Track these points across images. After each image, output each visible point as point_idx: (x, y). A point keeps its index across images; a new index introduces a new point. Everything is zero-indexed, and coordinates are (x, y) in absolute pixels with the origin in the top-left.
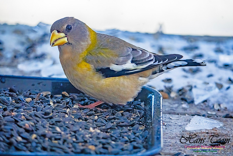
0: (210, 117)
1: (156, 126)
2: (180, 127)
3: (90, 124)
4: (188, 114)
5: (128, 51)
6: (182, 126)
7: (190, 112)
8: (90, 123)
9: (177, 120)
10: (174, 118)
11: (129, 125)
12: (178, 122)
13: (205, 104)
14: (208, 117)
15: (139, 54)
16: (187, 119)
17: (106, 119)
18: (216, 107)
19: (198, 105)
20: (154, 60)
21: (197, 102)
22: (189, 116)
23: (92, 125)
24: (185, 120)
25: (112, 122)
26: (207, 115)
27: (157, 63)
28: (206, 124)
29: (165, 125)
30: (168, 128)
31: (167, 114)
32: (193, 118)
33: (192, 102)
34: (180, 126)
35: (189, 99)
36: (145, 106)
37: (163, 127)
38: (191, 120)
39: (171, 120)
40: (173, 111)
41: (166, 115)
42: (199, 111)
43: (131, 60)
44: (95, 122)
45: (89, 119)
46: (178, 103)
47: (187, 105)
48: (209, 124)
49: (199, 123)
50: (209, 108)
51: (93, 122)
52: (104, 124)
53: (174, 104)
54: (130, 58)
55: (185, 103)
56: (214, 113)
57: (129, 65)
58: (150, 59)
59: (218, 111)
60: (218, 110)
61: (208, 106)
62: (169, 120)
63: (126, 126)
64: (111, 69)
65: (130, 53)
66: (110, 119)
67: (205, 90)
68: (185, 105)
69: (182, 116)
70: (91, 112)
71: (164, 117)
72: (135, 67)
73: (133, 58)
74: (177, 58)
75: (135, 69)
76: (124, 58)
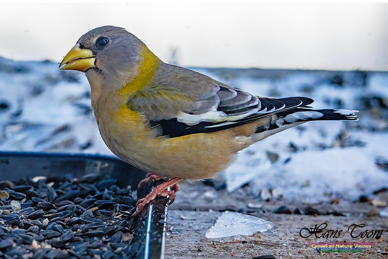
0: (251, 214)
1: (155, 233)
2: (196, 234)
3: (34, 234)
4: (213, 210)
5: (212, 91)
6: (201, 232)
7: (217, 205)
8: (33, 232)
9: (192, 221)
10: (187, 218)
11: (105, 233)
12: (195, 225)
13: (246, 191)
14: (249, 213)
15: (232, 95)
16: (210, 218)
17: (65, 224)
18: (265, 195)
19: (233, 192)
20: (260, 107)
21: (231, 186)
22: (215, 212)
23: (37, 236)
24: (206, 219)
25: (75, 228)
26: (246, 210)
27: (265, 111)
28: (244, 225)
29: (171, 231)
30: (174, 235)
31: (175, 211)
32: (221, 215)
33: (224, 187)
34: (196, 231)
35: (217, 182)
36: (138, 197)
37: (166, 235)
38: (217, 221)
39: (181, 222)
40: (186, 205)
41: (174, 213)
42: (233, 203)
43: (216, 106)
44: (42, 230)
45: (33, 225)
46: (199, 191)
47: (213, 194)
48: (248, 226)
49: (232, 225)
50: (251, 197)
51: (39, 230)
52: (59, 234)
53: (191, 191)
54: (215, 102)
56: (259, 206)
57: (213, 115)
58: (251, 105)
59: (266, 202)
60: (268, 200)
61: (252, 194)
62: (178, 221)
63: (100, 235)
65: (215, 93)
66: (71, 224)
67: (247, 164)
68: (210, 192)
69: (203, 213)
70: (38, 212)
71: (170, 215)
72: (224, 118)
73: (221, 102)
74: (302, 103)
75: (223, 120)
76: (204, 103)
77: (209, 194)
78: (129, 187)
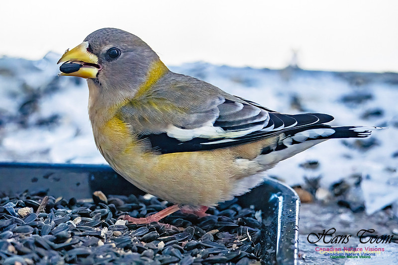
0: (396, 241)
1: (285, 260)
2: (334, 263)
3: (149, 260)
5: (213, 103)
6: (339, 261)
7: (355, 230)
8: (148, 257)
11: (228, 259)
13: (388, 214)
15: (235, 109)
16: (349, 246)
17: (182, 248)
19: (372, 216)
20: (267, 123)
23: (153, 261)
25: (194, 253)
27: (271, 129)
29: (304, 259)
30: (308, 264)
31: (307, 236)
33: (361, 209)
35: (355, 203)
36: (263, 219)
37: (298, 264)
40: (320, 229)
43: (214, 120)
44: (158, 255)
45: (147, 248)
46: (332, 212)
47: (350, 216)
48: (394, 255)
50: (395, 222)
51: (155, 255)
52: (177, 259)
53: (324, 213)
54: (213, 116)
55: (346, 212)
57: (209, 130)
61: (395, 217)
62: (312, 247)
63: (222, 262)
64: (169, 135)
65: (215, 106)
66: (189, 249)
67: (388, 183)
70: (151, 234)
71: (302, 241)
72: (221, 134)
73: (220, 117)
74: (319, 120)
75: (219, 137)
76: (200, 116)
77: (346, 216)
78: (252, 207)
